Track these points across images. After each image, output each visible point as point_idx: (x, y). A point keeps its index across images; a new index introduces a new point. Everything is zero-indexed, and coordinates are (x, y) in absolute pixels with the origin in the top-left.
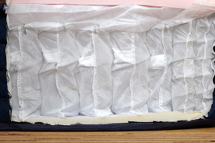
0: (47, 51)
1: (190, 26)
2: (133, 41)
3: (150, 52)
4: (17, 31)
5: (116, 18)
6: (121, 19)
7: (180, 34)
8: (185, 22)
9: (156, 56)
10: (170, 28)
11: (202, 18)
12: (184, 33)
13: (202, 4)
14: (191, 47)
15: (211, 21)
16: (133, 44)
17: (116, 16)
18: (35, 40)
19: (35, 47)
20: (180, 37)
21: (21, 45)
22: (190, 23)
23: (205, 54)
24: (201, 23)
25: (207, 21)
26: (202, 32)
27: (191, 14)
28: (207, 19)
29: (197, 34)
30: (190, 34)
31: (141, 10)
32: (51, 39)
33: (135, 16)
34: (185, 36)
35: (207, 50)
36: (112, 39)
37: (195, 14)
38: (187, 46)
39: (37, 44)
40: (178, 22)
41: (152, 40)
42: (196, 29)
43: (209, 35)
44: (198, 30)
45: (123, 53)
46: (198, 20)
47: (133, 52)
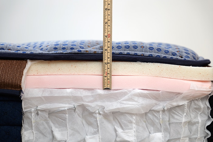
0: (57, 129)
1: (185, 108)
2: (134, 122)
3: (149, 130)
4: (31, 112)
5: (119, 101)
6: (124, 102)
7: (176, 115)
8: (181, 104)
9: (154, 134)
10: (167, 109)
11: (196, 100)
12: (180, 114)
13: (197, 89)
14: (187, 126)
15: (204, 102)
16: (134, 124)
17: (119, 99)
18: (46, 120)
19: (46, 126)
20: (176, 117)
21: (33, 125)
22: (186, 105)
23: (199, 133)
24: (195, 104)
25: (201, 102)
26: (196, 112)
27: (187, 97)
28: (200, 100)
29: (191, 115)
30: (185, 114)
31: (142, 93)
32: (61, 119)
33: (136, 99)
34: (181, 116)
35: (201, 129)
36: (115, 118)
37: (191, 97)
38: (183, 125)
39: (48, 123)
40: (175, 104)
41: (151, 119)
42: (191, 110)
43: (202, 114)
44: (192, 111)
45: (125, 132)
46: (193, 102)
47: (135, 132)
